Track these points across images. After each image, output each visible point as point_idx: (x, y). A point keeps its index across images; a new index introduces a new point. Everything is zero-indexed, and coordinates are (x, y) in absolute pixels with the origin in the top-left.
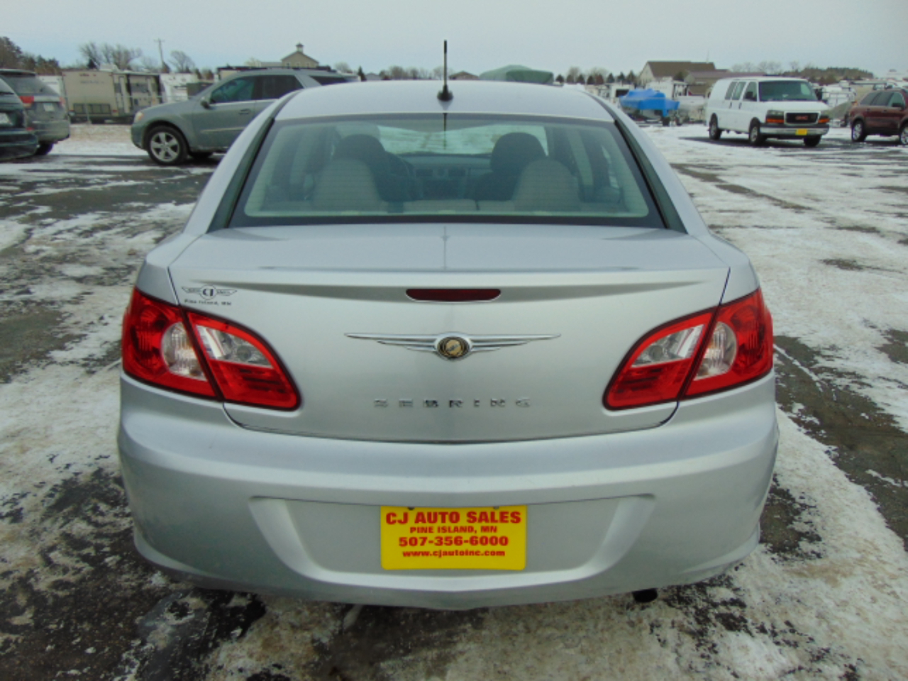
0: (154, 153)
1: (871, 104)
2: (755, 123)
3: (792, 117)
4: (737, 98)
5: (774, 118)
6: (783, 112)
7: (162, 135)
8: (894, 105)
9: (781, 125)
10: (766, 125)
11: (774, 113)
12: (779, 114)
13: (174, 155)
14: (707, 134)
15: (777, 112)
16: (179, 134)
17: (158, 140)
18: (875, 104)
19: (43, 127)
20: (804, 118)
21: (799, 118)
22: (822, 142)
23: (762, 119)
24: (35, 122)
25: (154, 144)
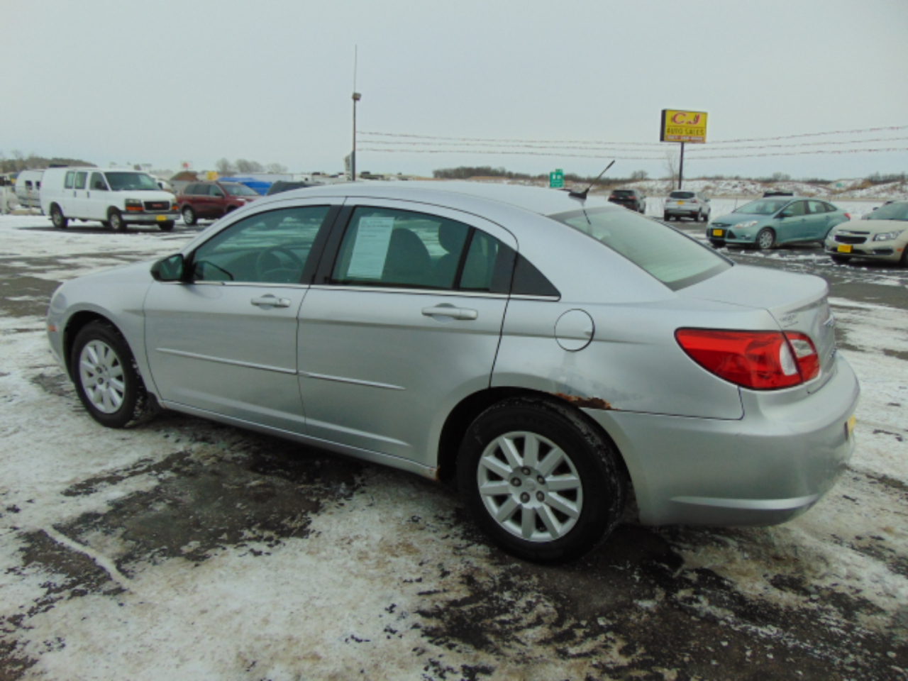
1: (194, 193)
2: (113, 211)
3: (150, 205)
4: (82, 187)
5: (132, 206)
6: (140, 201)
8: (217, 194)
9: (141, 212)
10: (127, 212)
11: (131, 202)
12: (137, 202)
14: (50, 224)
15: (134, 200)
18: (197, 194)
20: (159, 205)
21: (155, 206)
22: (175, 227)
23: (122, 207)
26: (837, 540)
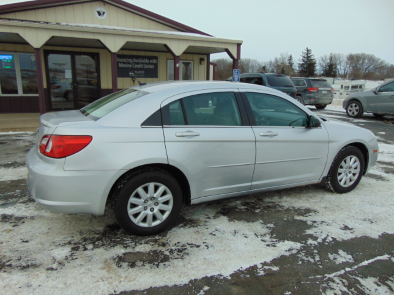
0: (349, 111)
7: (354, 105)
13: (356, 113)
16: (360, 105)
17: (352, 107)
19: (318, 99)
24: (316, 97)
25: (349, 108)
26: (32, 218)
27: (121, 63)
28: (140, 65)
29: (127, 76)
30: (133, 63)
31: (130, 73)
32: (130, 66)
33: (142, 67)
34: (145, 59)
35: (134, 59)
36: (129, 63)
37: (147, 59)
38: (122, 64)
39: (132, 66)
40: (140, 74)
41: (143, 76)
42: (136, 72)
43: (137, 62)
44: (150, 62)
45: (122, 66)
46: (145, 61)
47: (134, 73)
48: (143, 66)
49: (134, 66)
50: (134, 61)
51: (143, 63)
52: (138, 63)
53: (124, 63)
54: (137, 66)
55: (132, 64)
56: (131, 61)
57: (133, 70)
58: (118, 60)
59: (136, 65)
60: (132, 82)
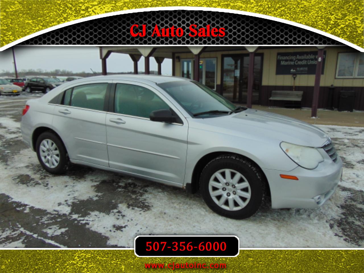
27: (283, 60)
28: (303, 62)
29: (289, 73)
30: (296, 60)
31: (292, 70)
32: (292, 63)
33: (306, 64)
34: (311, 55)
35: (298, 56)
36: (291, 60)
37: (312, 55)
38: (284, 62)
39: (295, 63)
40: (302, 71)
41: (306, 72)
42: (298, 69)
43: (300, 58)
44: (315, 57)
45: (284, 64)
46: (310, 57)
47: (296, 70)
48: (307, 62)
49: (297, 62)
50: (297, 58)
51: (307, 60)
52: (301, 60)
53: (286, 60)
54: (300, 63)
55: (294, 61)
56: (294, 58)
57: (295, 67)
58: (281, 58)
59: (298, 62)
60: (293, 78)
